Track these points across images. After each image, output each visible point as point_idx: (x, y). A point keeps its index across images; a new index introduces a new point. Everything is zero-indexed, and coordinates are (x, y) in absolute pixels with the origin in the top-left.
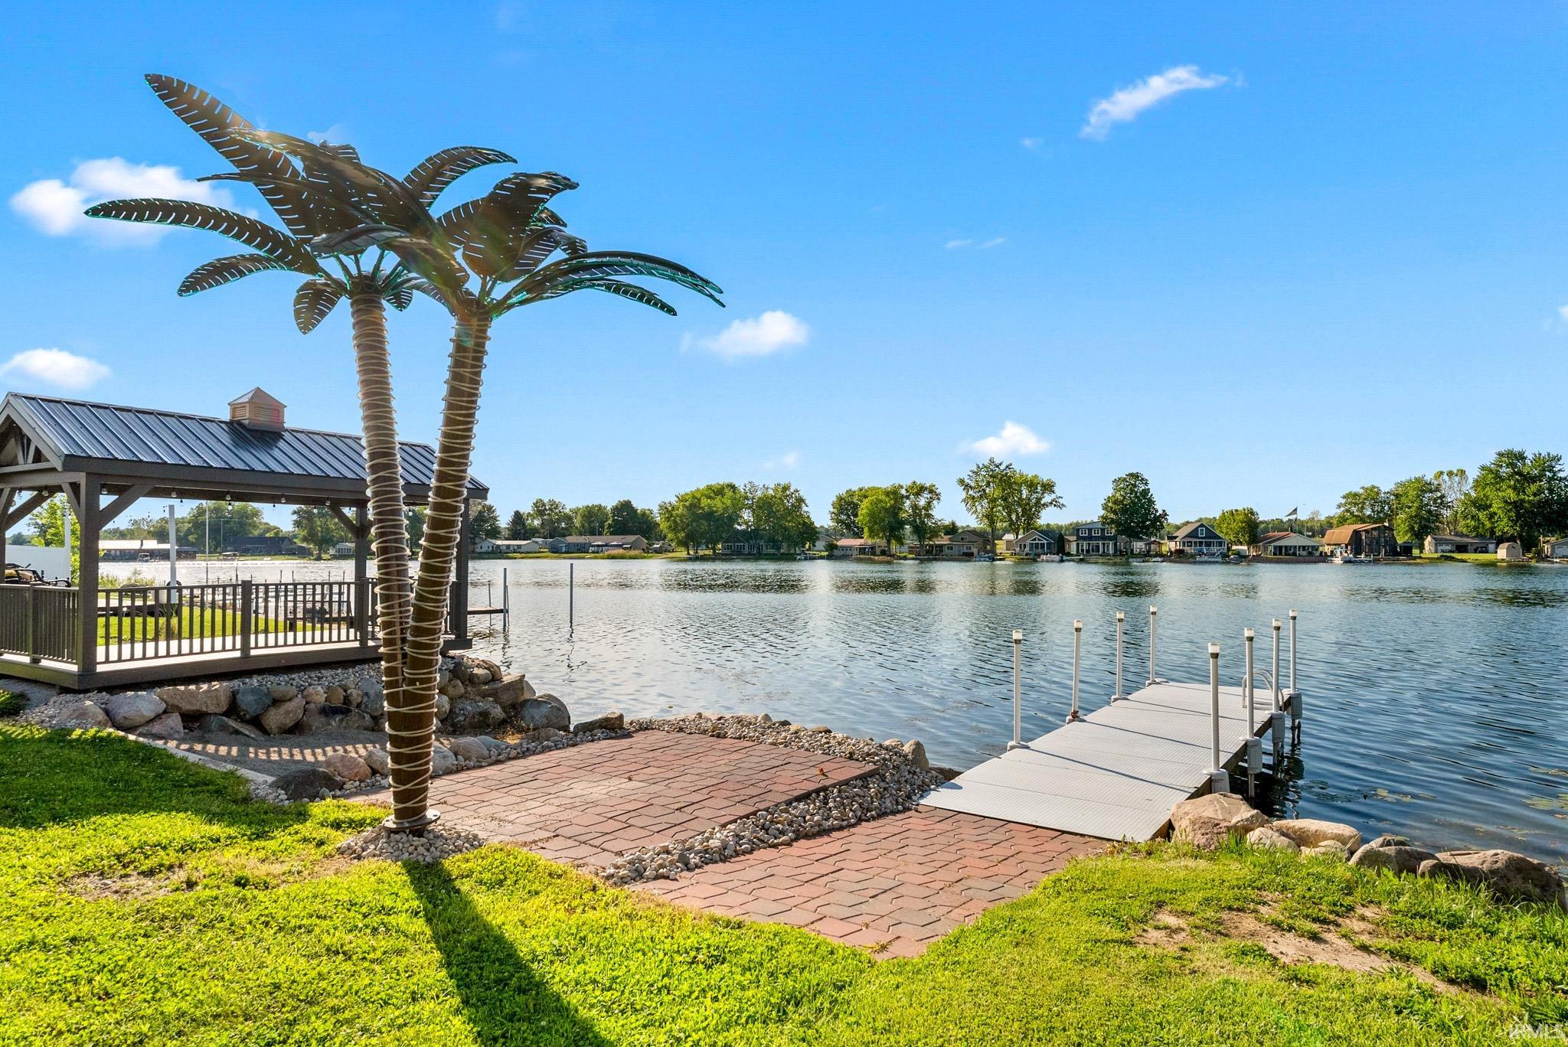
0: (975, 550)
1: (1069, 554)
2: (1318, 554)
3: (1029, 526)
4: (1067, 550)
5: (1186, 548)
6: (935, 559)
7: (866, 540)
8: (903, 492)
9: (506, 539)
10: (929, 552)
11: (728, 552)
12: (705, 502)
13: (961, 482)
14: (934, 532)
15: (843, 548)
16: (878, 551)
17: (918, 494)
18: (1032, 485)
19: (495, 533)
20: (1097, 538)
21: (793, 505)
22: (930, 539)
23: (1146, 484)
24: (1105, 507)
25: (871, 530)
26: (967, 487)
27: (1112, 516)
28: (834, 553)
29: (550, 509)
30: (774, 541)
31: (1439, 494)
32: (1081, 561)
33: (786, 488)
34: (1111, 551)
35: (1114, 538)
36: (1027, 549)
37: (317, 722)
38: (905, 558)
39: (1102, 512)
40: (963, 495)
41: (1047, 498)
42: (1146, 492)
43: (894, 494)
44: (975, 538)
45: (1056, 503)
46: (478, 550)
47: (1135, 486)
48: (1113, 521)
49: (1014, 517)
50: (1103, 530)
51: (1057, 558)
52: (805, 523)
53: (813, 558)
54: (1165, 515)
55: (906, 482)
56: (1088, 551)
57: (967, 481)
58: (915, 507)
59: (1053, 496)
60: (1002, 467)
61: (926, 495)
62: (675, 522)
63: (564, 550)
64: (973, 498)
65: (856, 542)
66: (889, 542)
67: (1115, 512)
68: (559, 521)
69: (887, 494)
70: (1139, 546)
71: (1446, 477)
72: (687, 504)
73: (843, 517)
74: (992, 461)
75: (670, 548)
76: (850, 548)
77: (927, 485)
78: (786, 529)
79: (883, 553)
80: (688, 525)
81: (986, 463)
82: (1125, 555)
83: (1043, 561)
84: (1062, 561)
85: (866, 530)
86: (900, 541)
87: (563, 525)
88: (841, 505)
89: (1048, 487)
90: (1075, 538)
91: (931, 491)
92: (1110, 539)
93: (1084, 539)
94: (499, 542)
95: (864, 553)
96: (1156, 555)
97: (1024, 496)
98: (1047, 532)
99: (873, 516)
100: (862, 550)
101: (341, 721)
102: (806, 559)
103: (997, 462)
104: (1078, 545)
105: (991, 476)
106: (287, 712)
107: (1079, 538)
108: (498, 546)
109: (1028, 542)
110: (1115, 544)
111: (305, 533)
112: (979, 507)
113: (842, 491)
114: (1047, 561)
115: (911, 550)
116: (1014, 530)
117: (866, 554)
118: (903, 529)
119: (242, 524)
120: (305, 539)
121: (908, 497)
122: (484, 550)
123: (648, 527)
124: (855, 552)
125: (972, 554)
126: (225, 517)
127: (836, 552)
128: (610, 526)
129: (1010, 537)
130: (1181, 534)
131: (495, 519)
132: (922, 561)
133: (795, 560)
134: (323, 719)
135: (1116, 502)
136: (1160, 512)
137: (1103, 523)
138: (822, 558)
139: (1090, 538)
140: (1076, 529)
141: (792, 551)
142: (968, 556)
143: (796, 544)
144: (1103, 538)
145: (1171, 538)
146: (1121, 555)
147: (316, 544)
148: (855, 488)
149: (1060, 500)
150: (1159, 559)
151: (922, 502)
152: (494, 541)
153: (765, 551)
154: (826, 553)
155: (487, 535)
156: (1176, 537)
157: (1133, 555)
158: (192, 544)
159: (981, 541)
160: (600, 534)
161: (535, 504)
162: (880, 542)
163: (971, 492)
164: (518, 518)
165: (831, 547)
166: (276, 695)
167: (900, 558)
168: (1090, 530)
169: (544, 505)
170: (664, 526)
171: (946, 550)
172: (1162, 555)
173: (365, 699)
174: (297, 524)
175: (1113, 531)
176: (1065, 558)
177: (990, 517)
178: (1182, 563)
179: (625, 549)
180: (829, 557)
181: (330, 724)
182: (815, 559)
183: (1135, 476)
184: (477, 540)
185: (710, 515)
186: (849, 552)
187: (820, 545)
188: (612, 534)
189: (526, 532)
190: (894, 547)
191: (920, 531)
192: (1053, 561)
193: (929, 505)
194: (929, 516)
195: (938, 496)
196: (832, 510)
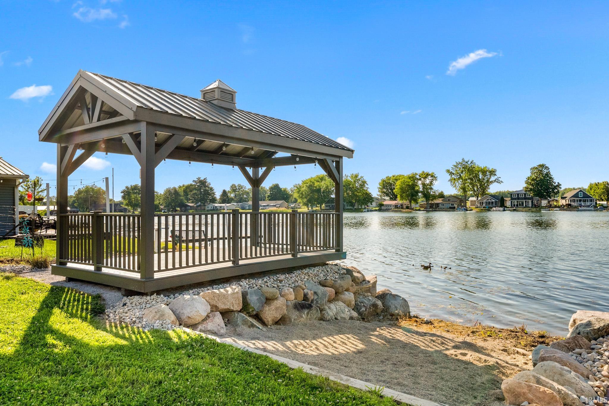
0: (456, 206)
1: (506, 207)
3: (483, 193)
4: (505, 205)
5: (572, 203)
6: (435, 211)
7: (399, 201)
8: (418, 177)
9: (220, 203)
10: (431, 207)
11: (328, 208)
12: (316, 184)
13: (448, 171)
14: (434, 197)
15: (386, 205)
16: (405, 207)
17: (425, 178)
18: (484, 172)
19: (214, 200)
20: (522, 199)
21: (360, 185)
22: (432, 200)
24: (527, 183)
25: (402, 197)
26: (451, 174)
27: (531, 187)
28: (381, 208)
29: (239, 189)
30: (351, 202)
32: (514, 210)
33: (356, 176)
34: (530, 206)
35: (532, 198)
36: (484, 205)
37: (294, 315)
38: (419, 210)
39: (525, 185)
40: (449, 177)
41: (493, 178)
42: (548, 174)
43: (413, 178)
44: (456, 200)
45: (498, 181)
46: (207, 209)
47: (541, 171)
48: (531, 190)
49: (476, 189)
50: (525, 194)
51: (502, 209)
52: (366, 193)
53: (372, 211)
54: (559, 185)
55: (419, 172)
56: (517, 205)
57: (451, 170)
58: (424, 184)
59: (496, 177)
60: (469, 163)
61: (430, 178)
62: (302, 194)
63: (247, 208)
64: (455, 179)
65: (393, 203)
66: (410, 202)
67: (532, 185)
68: (243, 194)
69: (410, 178)
70: (544, 203)
72: (308, 185)
73: (385, 190)
74: (463, 160)
75: (299, 207)
76: (390, 205)
77: (430, 173)
78: (357, 196)
79: (407, 208)
80: (308, 195)
81: (461, 161)
82: (537, 207)
83: (494, 210)
84: (504, 210)
85: (399, 196)
86: (416, 201)
87: (245, 196)
88: (383, 184)
89: (493, 172)
90: (510, 199)
91: (432, 176)
92: (529, 199)
93: (515, 199)
94: (216, 205)
95: (397, 208)
96: (556, 207)
97: (481, 178)
98: (493, 196)
99: (402, 190)
100: (396, 206)
101: (308, 313)
102: (368, 211)
103: (466, 160)
104: (511, 202)
105: (463, 168)
106: (277, 309)
107: (512, 199)
108: (216, 207)
109: (485, 201)
110: (532, 202)
111: (127, 201)
112: (457, 184)
113: (384, 177)
114: (496, 211)
115: (421, 206)
116: (476, 195)
117: (398, 208)
118: (418, 195)
119: (97, 198)
120: (127, 205)
121: (420, 179)
122: (210, 208)
123: (287, 197)
124: (393, 208)
125: (454, 208)
126: (91, 195)
127: (383, 208)
128: (269, 196)
129: (474, 199)
130: (569, 195)
131: (214, 193)
132: (428, 211)
133: (362, 212)
134: (297, 313)
135: (533, 180)
136: (557, 184)
137: (526, 191)
138: (376, 210)
139: (518, 198)
140: (511, 194)
141: (360, 207)
142: (452, 209)
143: (363, 203)
144: (525, 198)
145: (563, 198)
146: (535, 207)
147: (132, 206)
148: (391, 175)
149: (499, 179)
150: (558, 209)
151: (427, 181)
152: (214, 204)
153: (346, 208)
154: (377, 208)
155: (210, 202)
156: (566, 197)
157: (543, 207)
158: (76, 207)
159: (459, 201)
160: (264, 200)
161: (231, 186)
162: (406, 202)
163: (453, 176)
164: (225, 193)
165: (381, 205)
166: (268, 295)
167: (416, 210)
168: (518, 194)
169: (235, 187)
170: (296, 195)
171: (441, 206)
172: (559, 207)
173: (316, 297)
174: (124, 197)
175: (532, 195)
176: (506, 209)
177: (464, 189)
178: (570, 211)
179: (277, 207)
180: (380, 210)
181: (302, 317)
182: (373, 211)
183: (542, 166)
184: (206, 204)
185: (319, 190)
186: (390, 208)
187: (374, 204)
188: (270, 200)
189: (229, 200)
190: (413, 205)
191: (427, 196)
192: (499, 211)
193: (431, 183)
194: (431, 189)
195: (436, 178)
196: (379, 186)
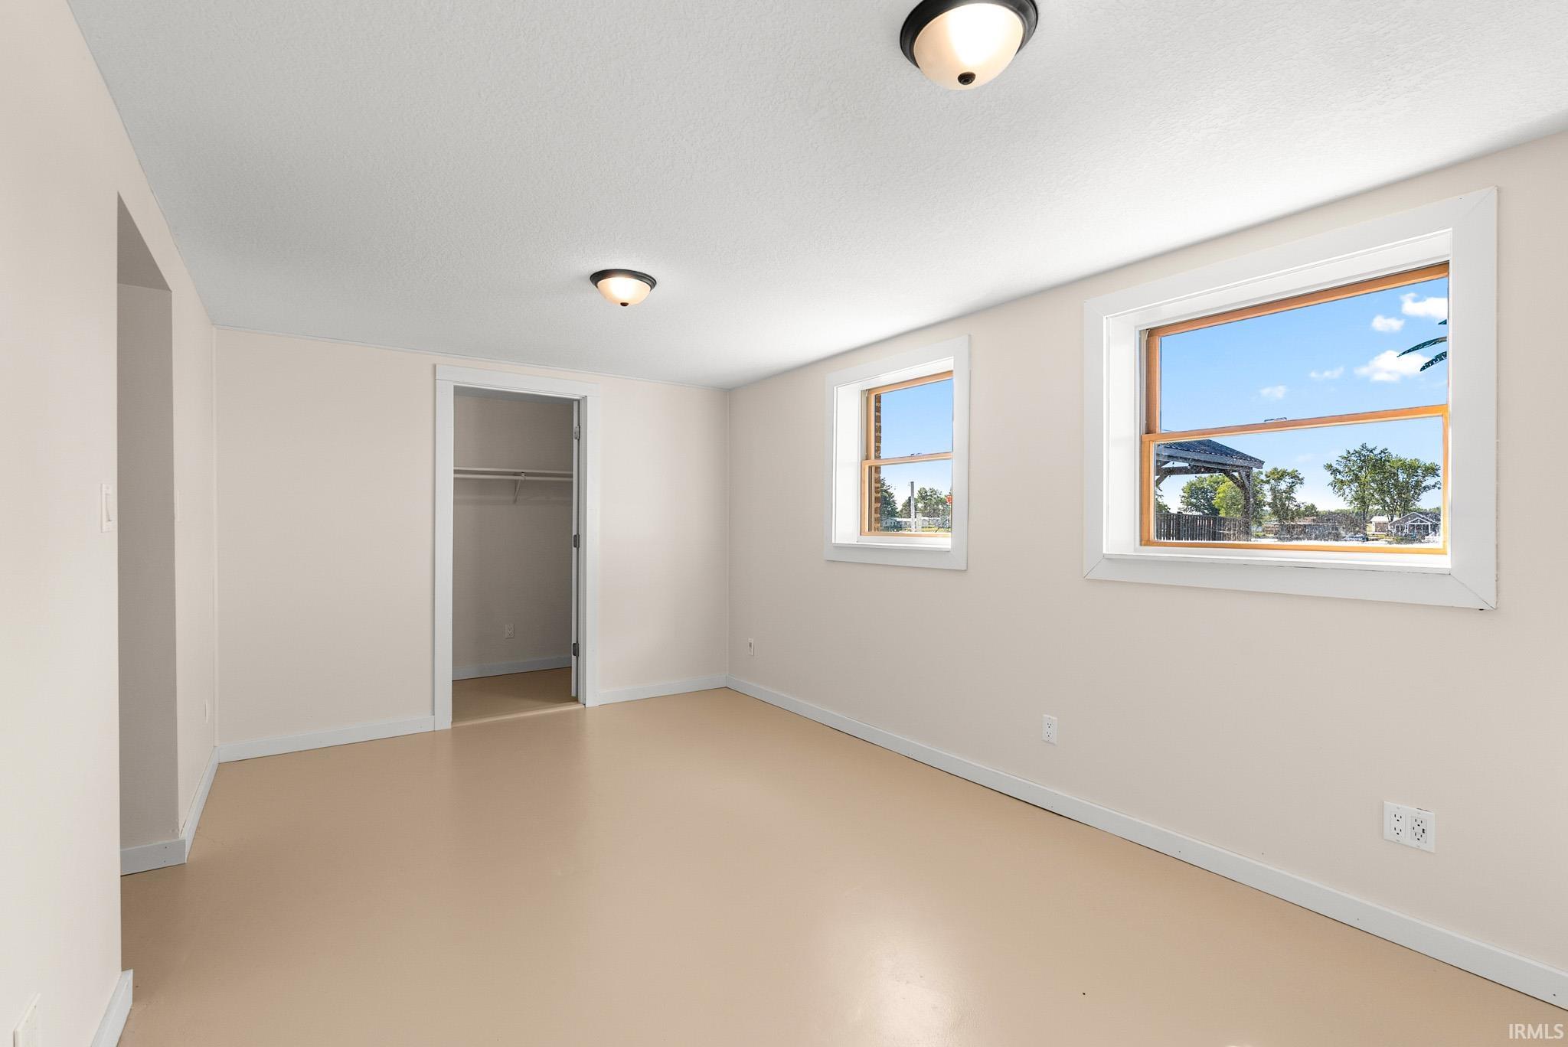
0: (1342, 531)
3: (1406, 509)
8: (1263, 477)
10: (1289, 532)
13: (1329, 467)
14: (1297, 514)
17: (1279, 479)
18: (1411, 468)
22: (1292, 520)
26: (1335, 472)
36: (1407, 531)
38: (1264, 537)
40: (1331, 478)
41: (1429, 481)
44: (1343, 519)
45: (1439, 486)
49: (1388, 500)
57: (1335, 466)
58: (1275, 491)
59: (1437, 479)
60: (1376, 452)
61: (1288, 480)
64: (1342, 481)
73: (1196, 501)
74: (1364, 447)
77: (1290, 471)
81: (1357, 449)
85: (1222, 512)
86: (1258, 521)
88: (1193, 490)
89: (1431, 470)
91: (1294, 476)
97: (1401, 479)
98: (1429, 515)
99: (1229, 500)
103: (1370, 447)
105: (1364, 461)
109: (1408, 523)
112: (1348, 491)
115: (1269, 529)
116: (1388, 512)
118: (1262, 510)
121: (1268, 482)
125: (1339, 534)
129: (1384, 519)
132: (1282, 539)
142: (1334, 536)
149: (1444, 483)
151: (1283, 486)
159: (1349, 522)
163: (1339, 476)
169: (926, 492)
171: (1309, 530)
177: (1362, 501)
190: (1253, 527)
191: (1281, 512)
193: (1291, 488)
194: (1292, 499)
195: (1301, 481)
196: (1183, 494)
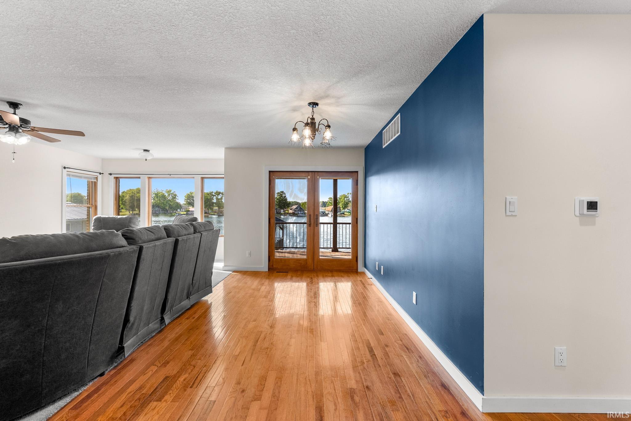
2: (325, 213)
23: (285, 194)
31: (348, 199)
71: (349, 194)
